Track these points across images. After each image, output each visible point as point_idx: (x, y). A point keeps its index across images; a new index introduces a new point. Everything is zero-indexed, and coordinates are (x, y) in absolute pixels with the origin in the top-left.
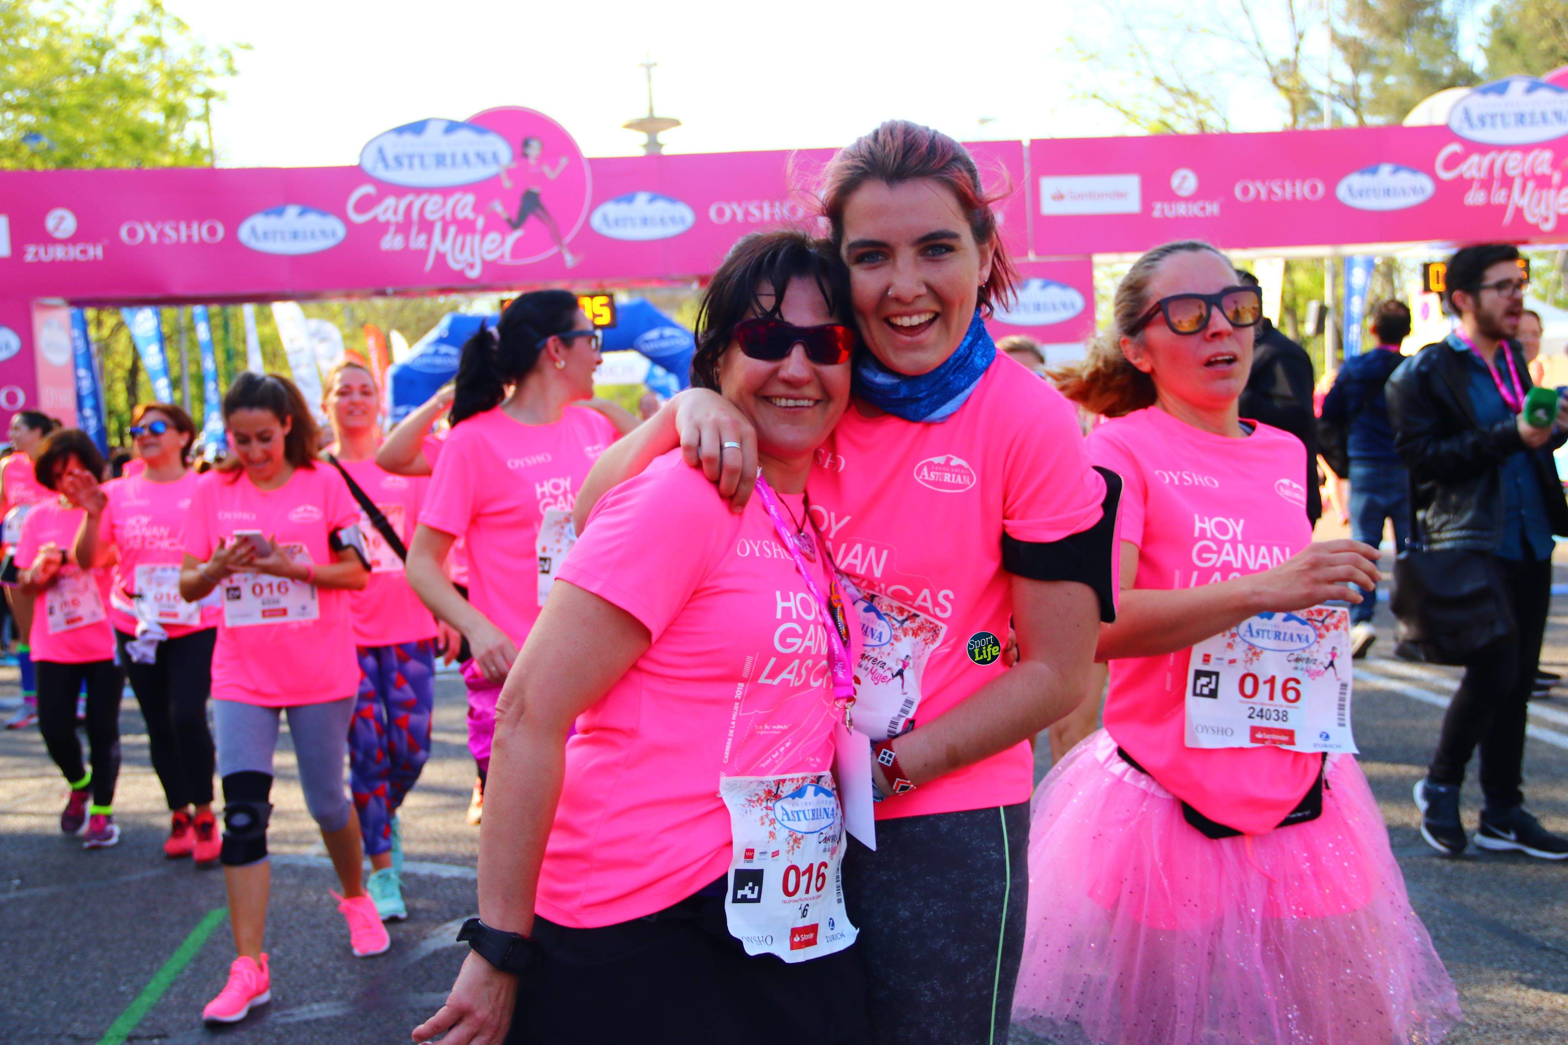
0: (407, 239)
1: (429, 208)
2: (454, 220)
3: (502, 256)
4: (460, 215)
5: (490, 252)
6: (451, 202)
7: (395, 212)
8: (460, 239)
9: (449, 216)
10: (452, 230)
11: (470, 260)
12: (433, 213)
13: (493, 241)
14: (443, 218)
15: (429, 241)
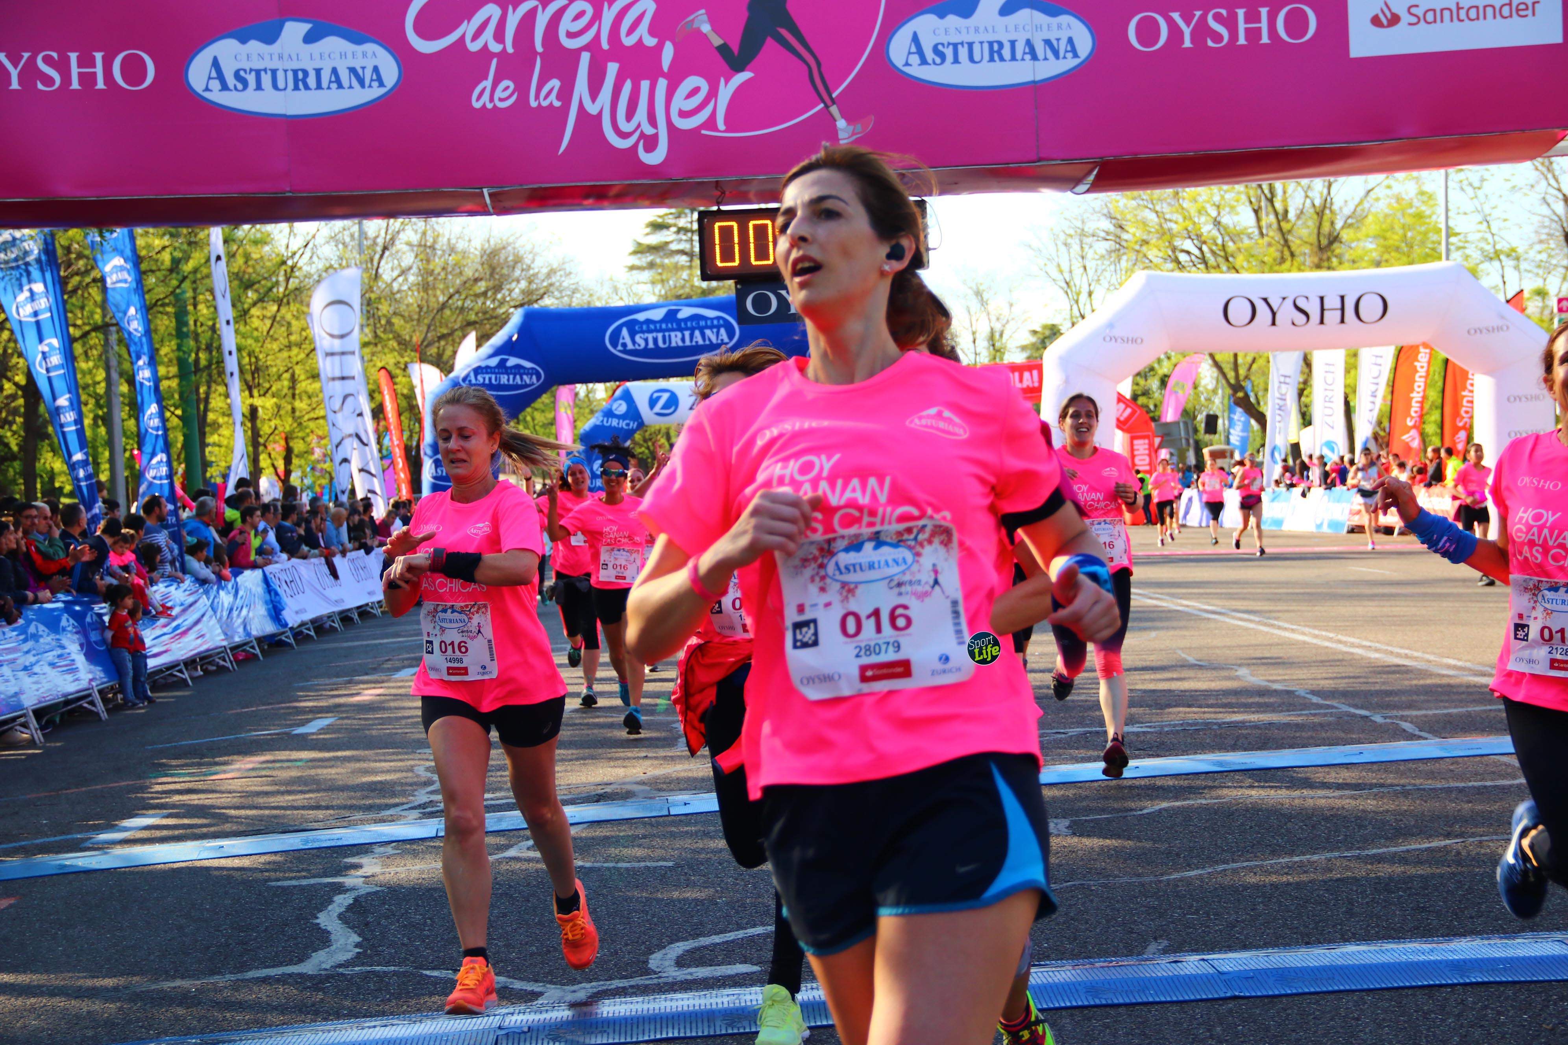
0: (522, 89)
1: (566, 24)
2: (617, 50)
3: (711, 123)
4: (629, 41)
5: (683, 114)
6: (609, 15)
7: (499, 37)
8: (627, 87)
9: (605, 46)
10: (613, 68)
11: (649, 130)
12: (571, 35)
13: (695, 91)
14: (593, 46)
15: (566, 94)
